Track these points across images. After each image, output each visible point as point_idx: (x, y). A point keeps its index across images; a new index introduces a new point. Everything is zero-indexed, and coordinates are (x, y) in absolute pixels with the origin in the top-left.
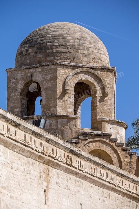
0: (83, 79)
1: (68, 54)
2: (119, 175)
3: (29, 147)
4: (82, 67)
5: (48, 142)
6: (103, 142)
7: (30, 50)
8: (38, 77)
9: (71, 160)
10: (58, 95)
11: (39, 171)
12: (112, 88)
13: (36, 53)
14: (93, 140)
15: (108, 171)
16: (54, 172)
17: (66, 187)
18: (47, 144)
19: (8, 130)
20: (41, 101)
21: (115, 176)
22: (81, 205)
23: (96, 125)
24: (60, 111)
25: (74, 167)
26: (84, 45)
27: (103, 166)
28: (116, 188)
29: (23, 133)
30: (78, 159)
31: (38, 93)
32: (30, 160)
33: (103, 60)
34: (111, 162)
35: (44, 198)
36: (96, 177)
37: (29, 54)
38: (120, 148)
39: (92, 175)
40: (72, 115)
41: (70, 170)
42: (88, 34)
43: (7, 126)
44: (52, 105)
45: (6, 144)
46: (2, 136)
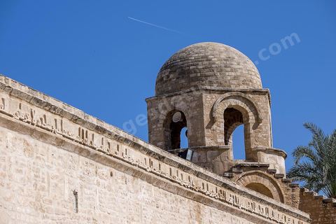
0: (233, 104)
1: (214, 78)
2: (282, 210)
3: (176, 182)
4: (231, 91)
5: (197, 176)
6: (261, 175)
7: (171, 76)
9: (224, 195)
10: (206, 125)
11: (188, 209)
12: (267, 113)
13: (178, 78)
14: (248, 172)
15: (267, 206)
16: (206, 209)
18: (196, 178)
19: (151, 163)
20: (186, 132)
21: (276, 211)
23: (251, 156)
24: (209, 142)
25: (227, 202)
26: (232, 66)
27: (261, 201)
29: (168, 166)
30: (233, 194)
31: (183, 123)
32: (178, 196)
33: (255, 81)
34: (271, 196)
36: (255, 213)
37: (170, 80)
38: (280, 180)
39: (249, 211)
40: (223, 146)
41: (224, 206)
42: (235, 52)
43: (150, 160)
44: (199, 135)
45: (149, 180)
46: (144, 171)
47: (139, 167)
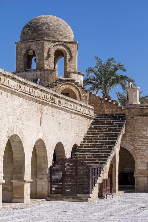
0: (59, 48)
1: (51, 34)
2: (81, 105)
3: (32, 95)
4: (59, 41)
5: (42, 92)
6: (71, 85)
7: (29, 31)
8: (34, 47)
9: (54, 100)
10: (45, 58)
11: (37, 108)
12: (76, 53)
13: (32, 33)
14: (65, 83)
15: (74, 104)
16: (45, 107)
17: (51, 115)
19: (20, 87)
20: (35, 59)
21: (78, 106)
22: (60, 124)
23: (67, 74)
24: (46, 67)
25: (55, 103)
26: (60, 29)
27: (71, 102)
28: (79, 113)
29: (28, 88)
30: (58, 99)
32: (32, 102)
33: (71, 37)
34: (75, 98)
35: (40, 123)
36: (68, 108)
37: (28, 33)
38: (80, 87)
39: (65, 107)
40: (53, 69)
41: (54, 105)
42: (62, 22)
43: (20, 85)
44: (42, 63)
45: (19, 95)
46: (17, 91)
47: (14, 89)
